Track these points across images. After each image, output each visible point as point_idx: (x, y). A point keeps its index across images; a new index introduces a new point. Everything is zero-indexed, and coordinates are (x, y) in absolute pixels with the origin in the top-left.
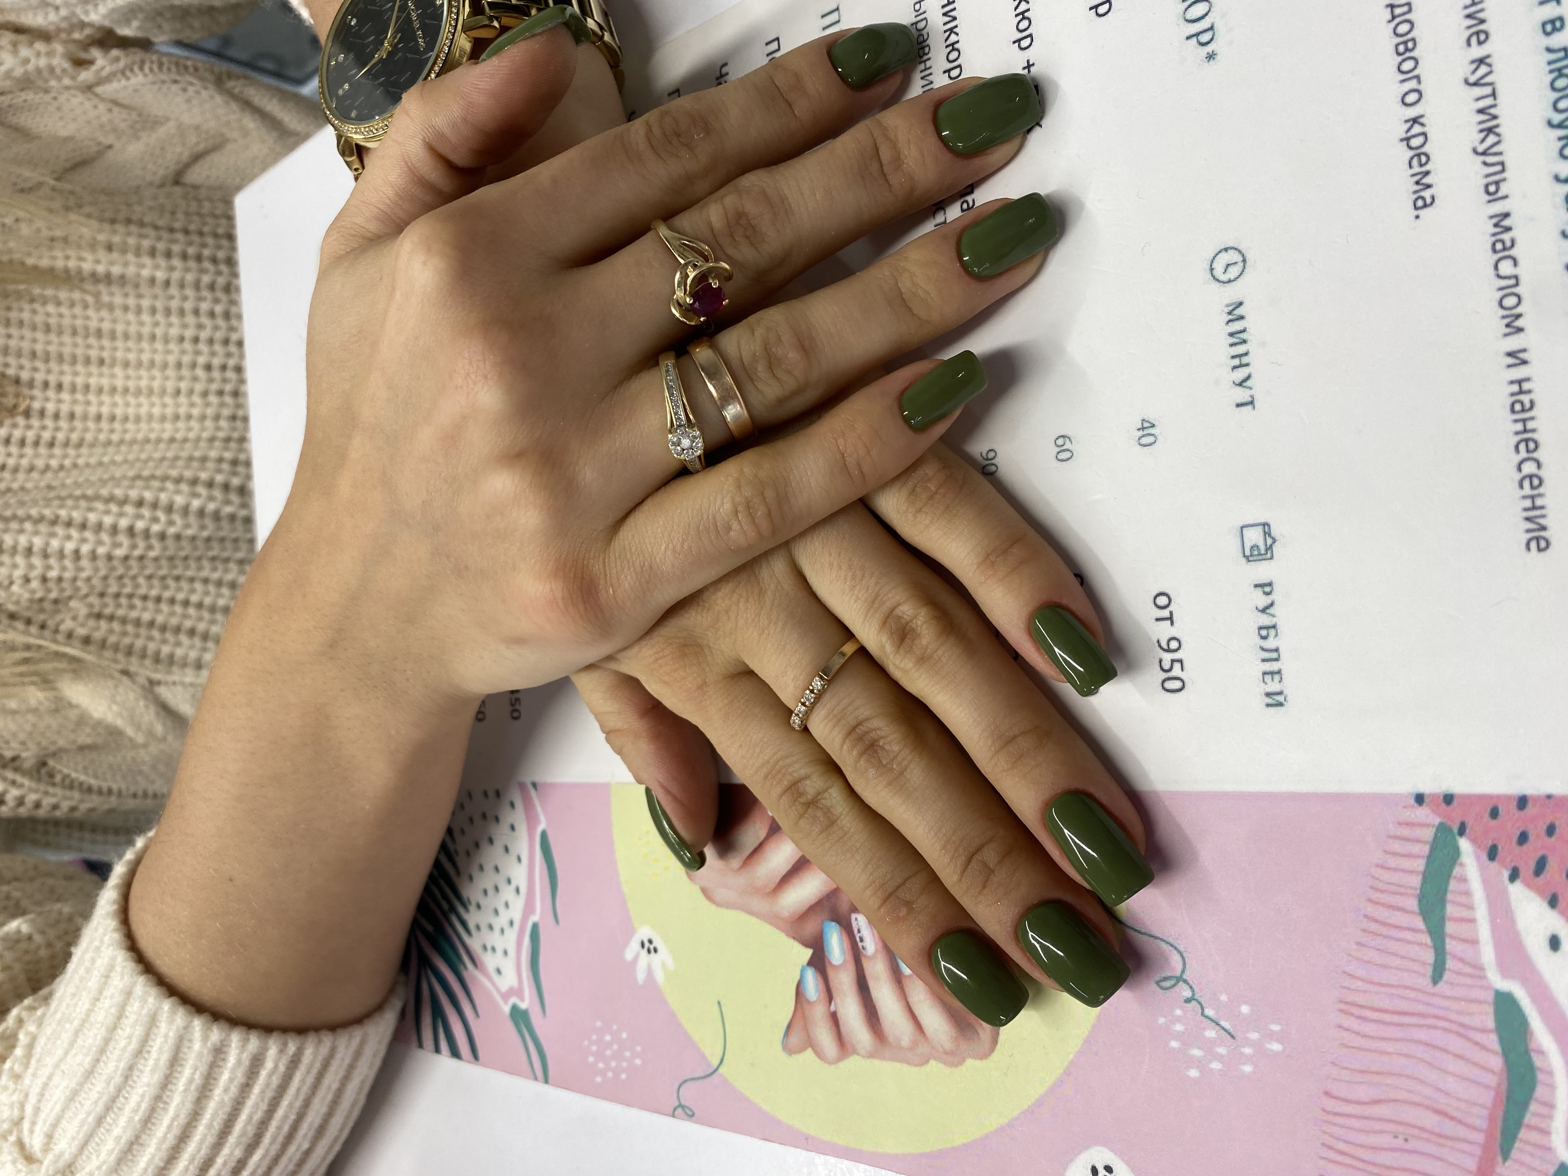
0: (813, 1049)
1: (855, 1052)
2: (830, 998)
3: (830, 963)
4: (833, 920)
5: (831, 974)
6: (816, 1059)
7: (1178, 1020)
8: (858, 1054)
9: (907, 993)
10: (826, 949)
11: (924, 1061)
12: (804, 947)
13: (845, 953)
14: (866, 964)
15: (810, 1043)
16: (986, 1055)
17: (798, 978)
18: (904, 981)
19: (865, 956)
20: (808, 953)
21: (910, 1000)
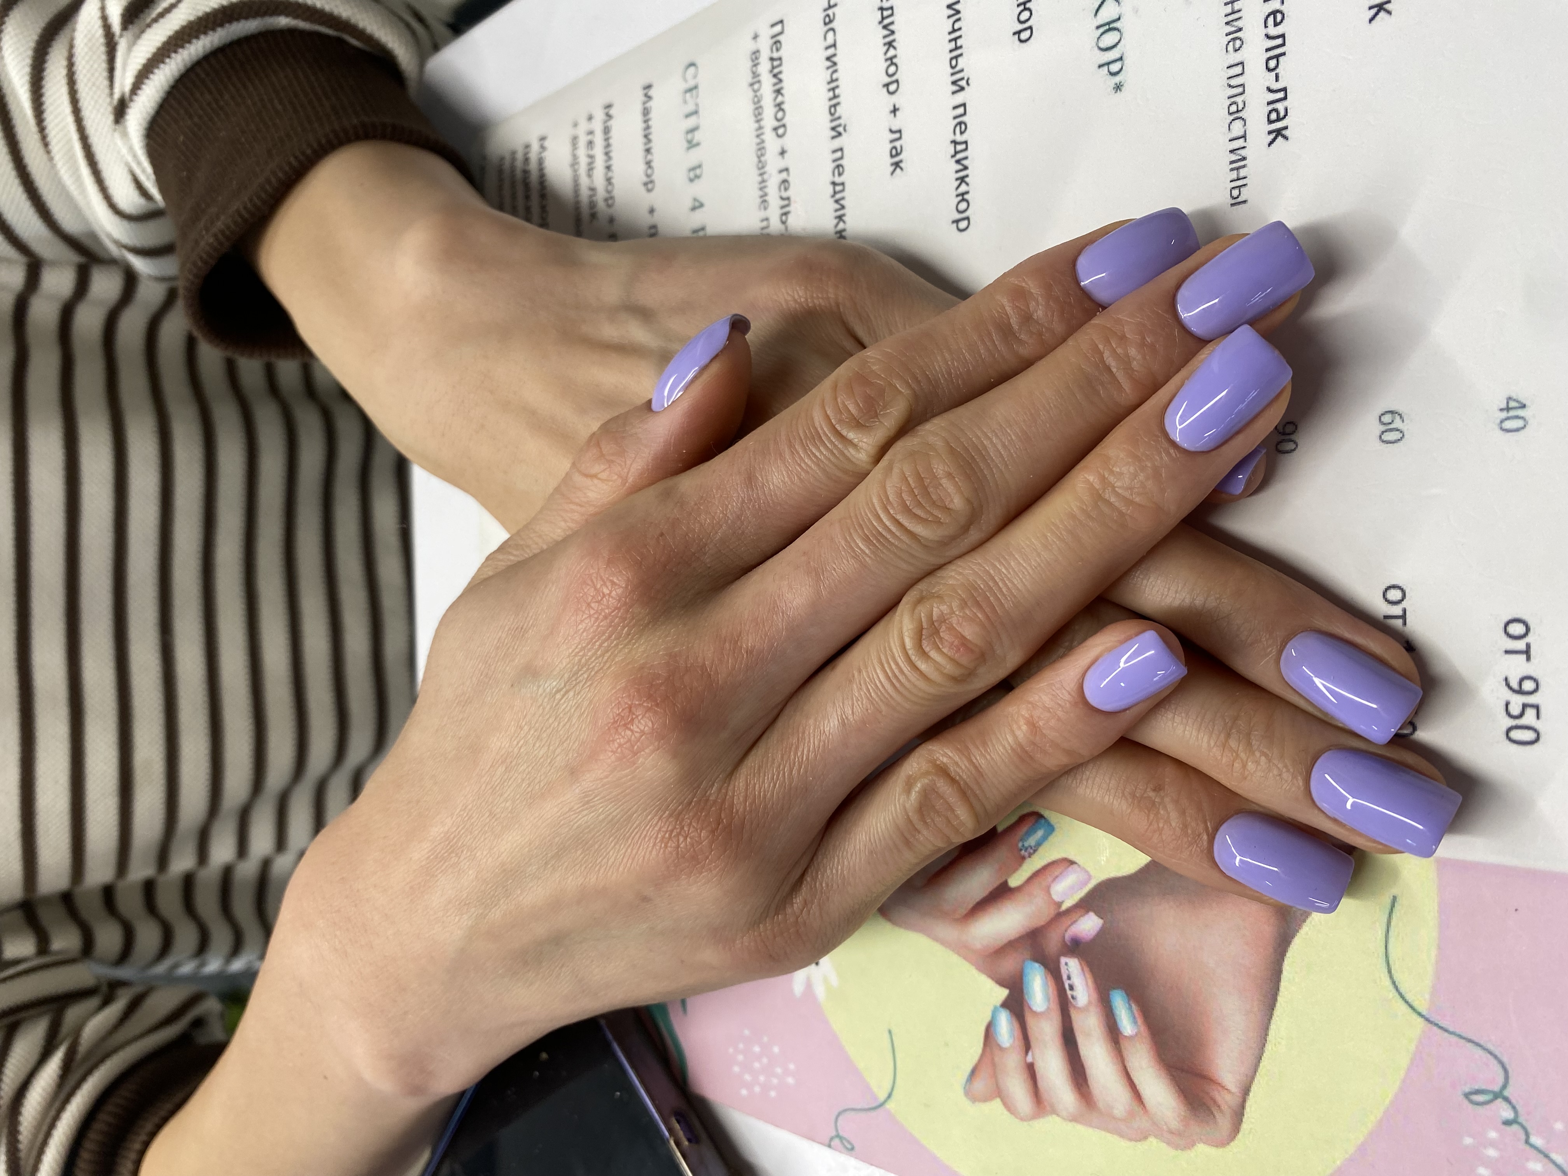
0: (1002, 1100)
1: (1054, 1111)
2: (1027, 1046)
3: (1030, 1008)
4: (1037, 961)
5: (1031, 1021)
6: (1006, 1112)
7: (1493, 1144)
8: (1058, 1115)
10: (1025, 991)
11: (1143, 1137)
13: (1049, 1000)
14: (1074, 1015)
15: (998, 1093)
18: (1121, 1041)
19: (1075, 1007)
20: (1003, 993)
21: (1129, 1065)
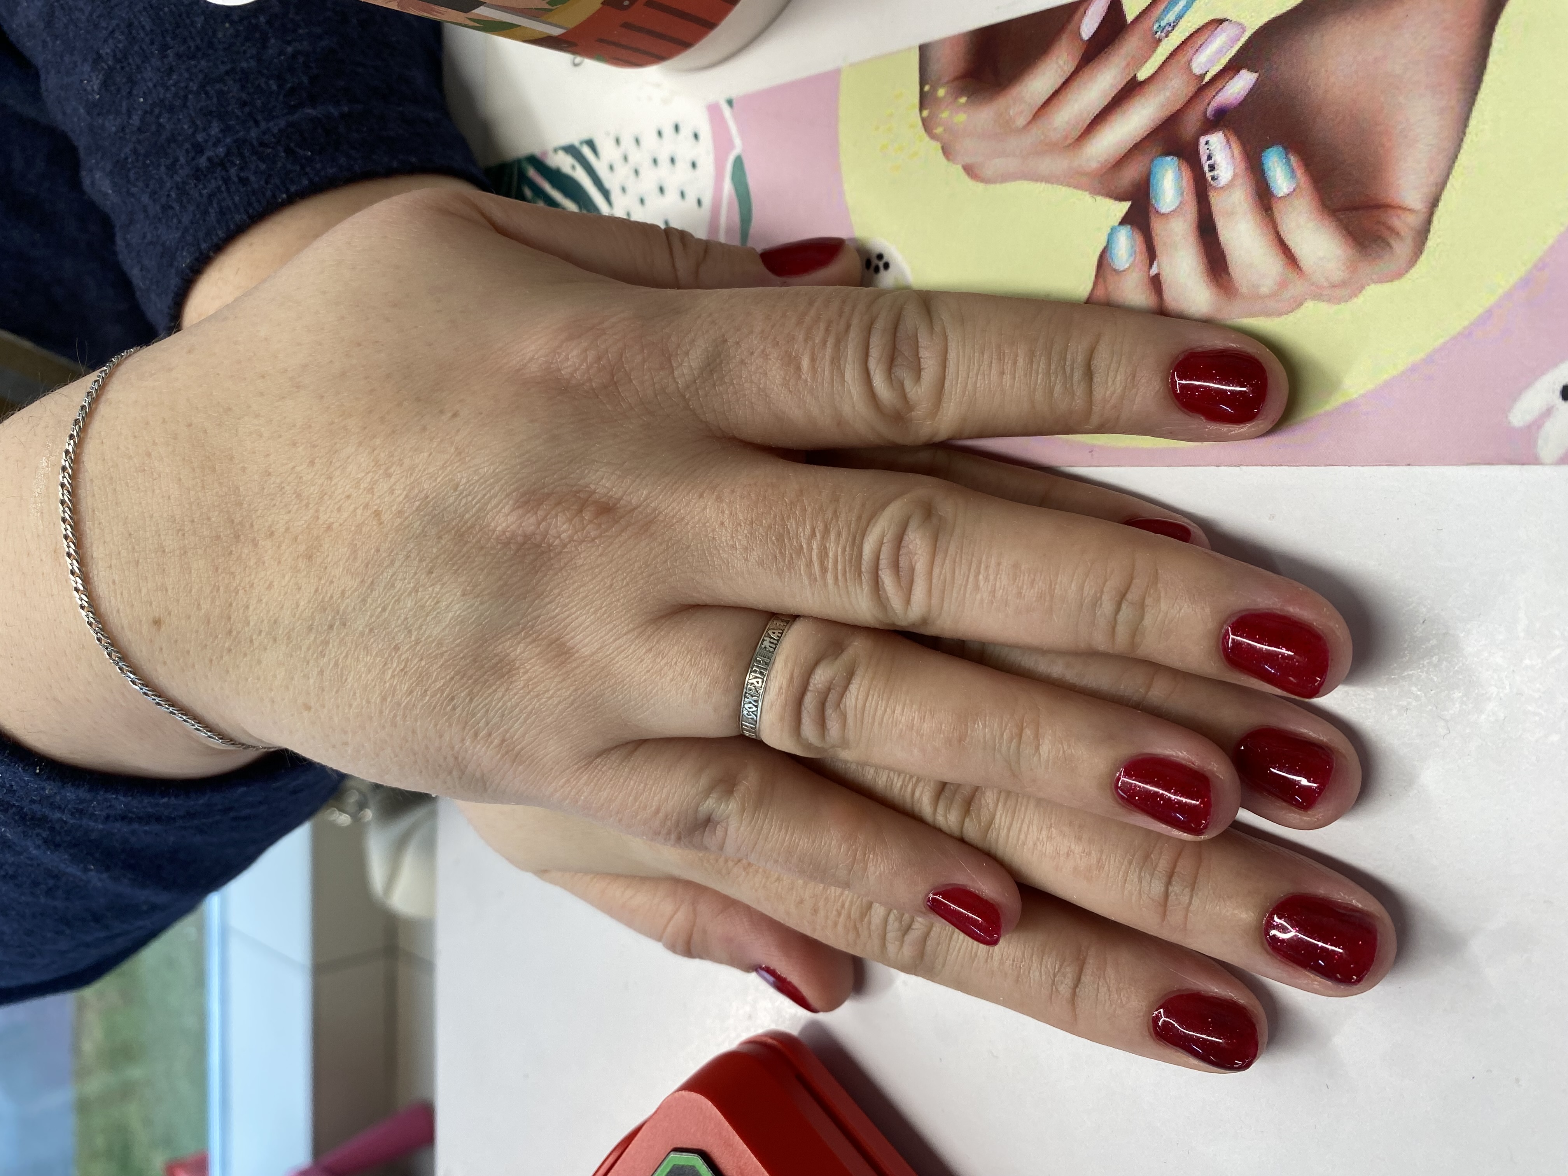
9: (1278, 220)
12: (1117, 202)
16: (1399, 275)
17: (1105, 244)
